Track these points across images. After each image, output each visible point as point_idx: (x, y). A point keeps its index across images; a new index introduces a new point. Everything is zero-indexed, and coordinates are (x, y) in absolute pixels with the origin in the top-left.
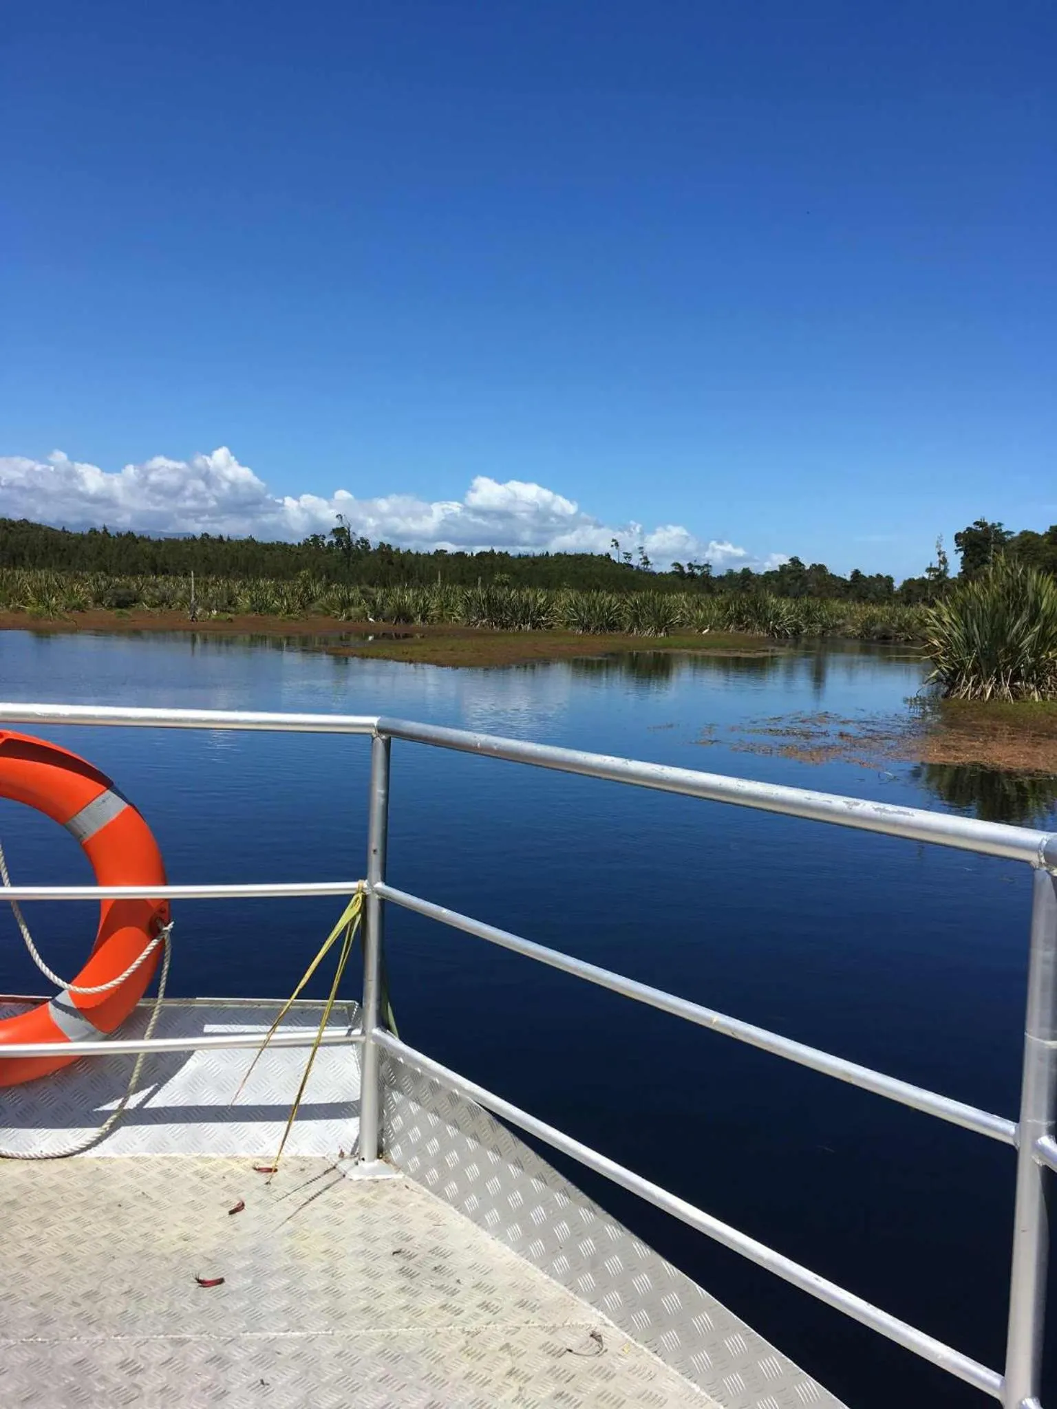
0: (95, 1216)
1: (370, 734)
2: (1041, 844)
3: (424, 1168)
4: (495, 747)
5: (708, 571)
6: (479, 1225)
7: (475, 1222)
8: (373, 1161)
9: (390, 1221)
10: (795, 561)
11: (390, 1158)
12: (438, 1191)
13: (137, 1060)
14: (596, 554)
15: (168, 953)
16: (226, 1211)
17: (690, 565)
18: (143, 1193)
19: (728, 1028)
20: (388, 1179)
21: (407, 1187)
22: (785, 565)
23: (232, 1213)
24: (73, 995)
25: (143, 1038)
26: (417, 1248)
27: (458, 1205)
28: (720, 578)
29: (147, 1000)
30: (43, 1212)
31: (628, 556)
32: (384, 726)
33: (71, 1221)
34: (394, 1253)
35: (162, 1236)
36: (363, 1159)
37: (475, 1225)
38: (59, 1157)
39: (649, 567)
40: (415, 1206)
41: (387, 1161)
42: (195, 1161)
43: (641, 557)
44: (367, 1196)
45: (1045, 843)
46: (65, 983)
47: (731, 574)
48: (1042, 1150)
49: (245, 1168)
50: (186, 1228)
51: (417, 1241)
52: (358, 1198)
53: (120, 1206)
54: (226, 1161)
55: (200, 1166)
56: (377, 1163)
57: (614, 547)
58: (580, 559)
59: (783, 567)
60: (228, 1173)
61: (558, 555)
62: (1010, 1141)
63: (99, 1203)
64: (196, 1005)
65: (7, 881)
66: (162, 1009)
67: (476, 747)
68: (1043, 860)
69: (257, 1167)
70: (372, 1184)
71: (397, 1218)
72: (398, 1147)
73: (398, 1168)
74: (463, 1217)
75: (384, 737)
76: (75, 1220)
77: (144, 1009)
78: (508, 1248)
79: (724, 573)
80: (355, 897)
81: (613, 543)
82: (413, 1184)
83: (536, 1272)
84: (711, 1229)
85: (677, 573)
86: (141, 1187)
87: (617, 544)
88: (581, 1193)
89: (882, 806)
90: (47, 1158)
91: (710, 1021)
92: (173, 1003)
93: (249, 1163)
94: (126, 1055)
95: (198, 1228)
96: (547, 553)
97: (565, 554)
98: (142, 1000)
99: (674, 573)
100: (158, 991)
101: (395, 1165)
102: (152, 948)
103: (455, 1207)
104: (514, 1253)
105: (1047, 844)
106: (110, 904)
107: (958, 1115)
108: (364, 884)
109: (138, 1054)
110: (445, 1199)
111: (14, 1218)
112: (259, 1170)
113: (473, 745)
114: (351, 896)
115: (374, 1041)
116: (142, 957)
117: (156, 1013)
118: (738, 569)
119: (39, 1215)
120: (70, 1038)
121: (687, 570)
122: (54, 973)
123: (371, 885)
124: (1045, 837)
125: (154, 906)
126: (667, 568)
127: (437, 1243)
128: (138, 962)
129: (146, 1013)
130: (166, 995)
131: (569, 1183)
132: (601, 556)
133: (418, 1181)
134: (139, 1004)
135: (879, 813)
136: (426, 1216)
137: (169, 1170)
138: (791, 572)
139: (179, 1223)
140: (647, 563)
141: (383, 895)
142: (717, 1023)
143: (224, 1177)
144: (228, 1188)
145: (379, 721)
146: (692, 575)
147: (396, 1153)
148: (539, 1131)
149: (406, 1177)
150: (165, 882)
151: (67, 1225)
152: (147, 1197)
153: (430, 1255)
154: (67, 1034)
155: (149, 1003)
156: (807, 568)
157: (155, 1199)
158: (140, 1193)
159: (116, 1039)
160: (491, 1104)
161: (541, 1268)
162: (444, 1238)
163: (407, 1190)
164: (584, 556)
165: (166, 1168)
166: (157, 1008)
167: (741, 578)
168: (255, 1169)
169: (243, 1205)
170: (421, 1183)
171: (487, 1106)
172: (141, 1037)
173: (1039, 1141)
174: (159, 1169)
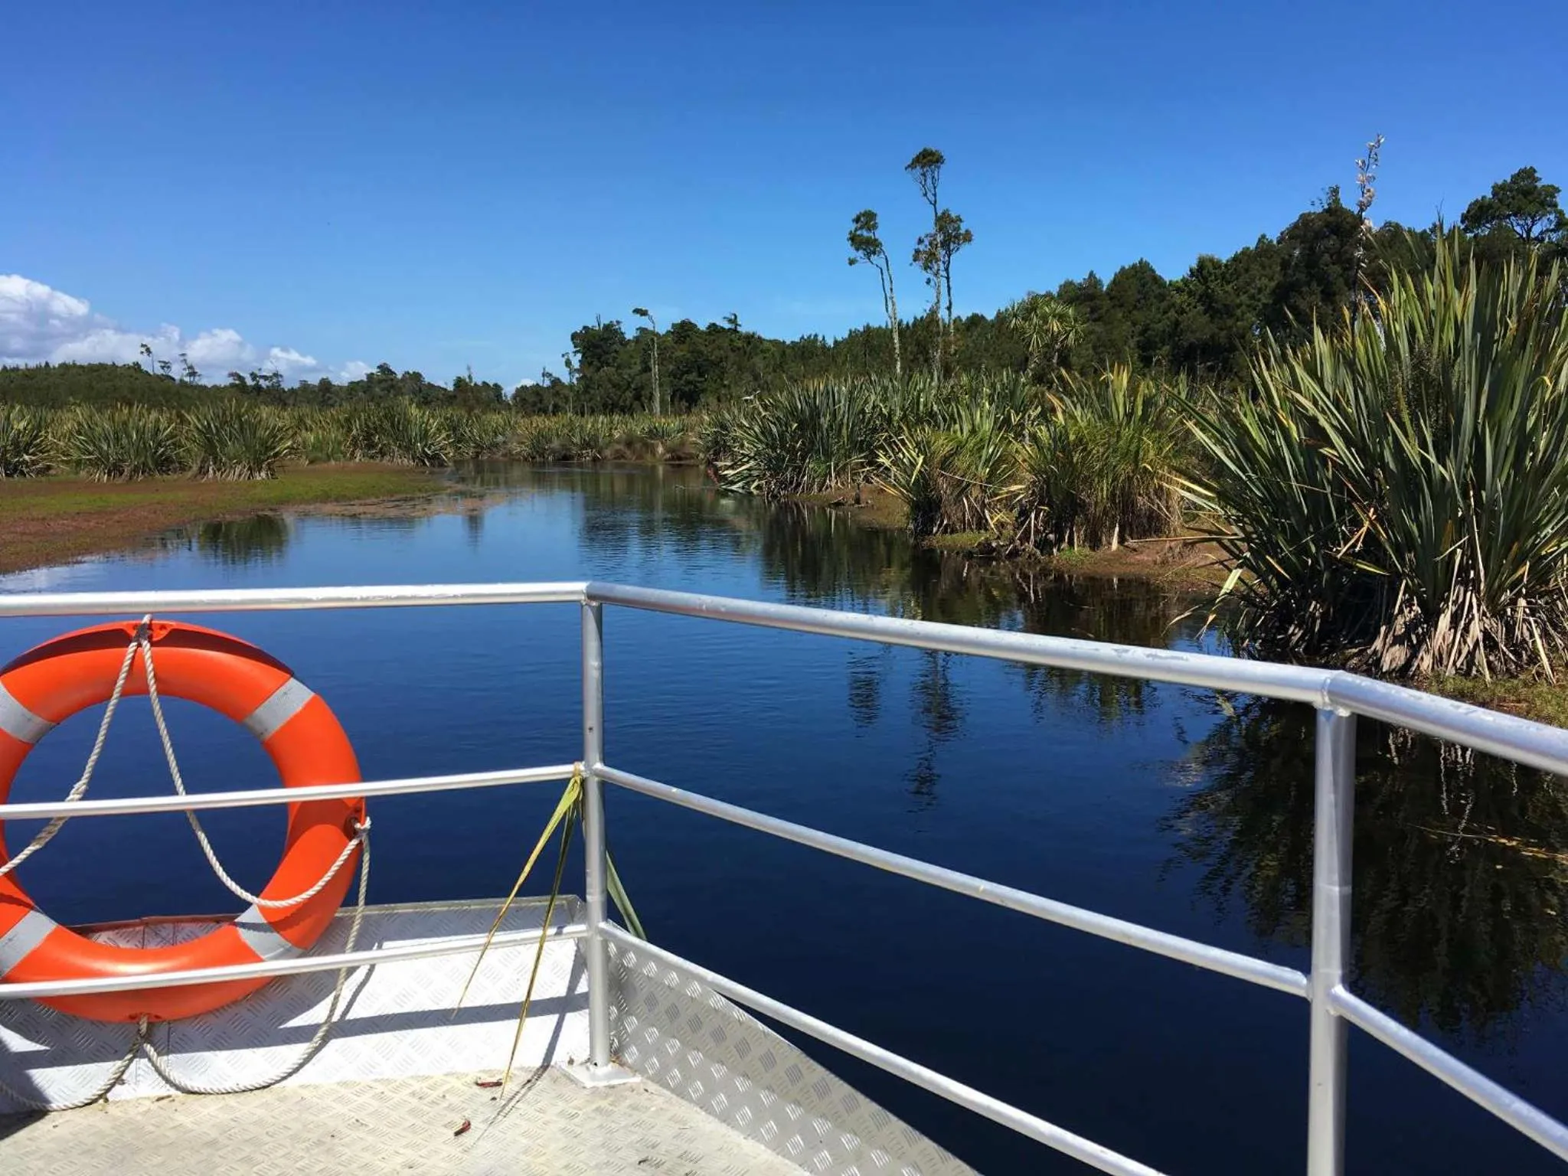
0: (308, 1150)
1: (579, 601)
2: (1325, 681)
3: (665, 1069)
4: (723, 609)
5: (278, 382)
6: (728, 1125)
7: (724, 1121)
8: (607, 1065)
9: (633, 1128)
10: (384, 369)
11: (624, 1059)
12: (680, 1092)
13: (339, 975)
14: (120, 364)
15: (366, 857)
16: (451, 1133)
17: (254, 376)
18: (357, 1121)
19: (997, 896)
20: (624, 1084)
21: (646, 1091)
22: (372, 374)
23: (458, 1133)
24: (263, 910)
25: (344, 952)
26: (664, 1155)
27: (704, 1105)
28: (292, 390)
29: (344, 909)
30: (248, 1150)
31: (166, 365)
32: (595, 592)
33: (281, 1157)
34: (640, 1162)
35: (383, 1165)
36: (596, 1064)
37: (724, 1125)
38: (257, 1089)
39: (197, 378)
40: (657, 1110)
41: (622, 1064)
42: (411, 1082)
43: (186, 366)
44: (604, 1104)
45: (1329, 681)
46: (254, 898)
47: (305, 386)
48: (1336, 999)
49: (468, 1085)
50: (410, 1155)
51: (663, 1148)
52: (594, 1106)
53: (333, 1136)
54: (444, 1078)
55: (416, 1086)
56: (611, 1067)
57: (145, 354)
58: (97, 371)
59: (370, 376)
60: (448, 1091)
61: (64, 366)
62: (1302, 993)
63: (310, 1136)
64: (400, 911)
65: (180, 788)
66: (365, 918)
67: (701, 610)
68: (1327, 699)
69: (479, 1082)
70: (608, 1090)
71: (638, 1124)
72: (634, 1049)
73: (636, 1070)
74: (711, 1118)
75: (594, 604)
76: (284, 1156)
77: (341, 919)
78: (763, 1147)
79: (296, 386)
80: (572, 781)
81: (143, 349)
82: (653, 1087)
83: (795, 1169)
84: (988, 1108)
85: (236, 385)
86: (353, 1114)
87: (148, 351)
88: (841, 1082)
89: (1153, 651)
90: (244, 1091)
91: (976, 889)
92: (375, 910)
93: (471, 1079)
94: (325, 971)
95: (423, 1152)
96: (47, 364)
97: (74, 364)
98: (340, 909)
99: (232, 385)
100: (357, 899)
101: (629, 1067)
102: (349, 852)
103: (701, 1108)
104: (769, 1151)
105: (1331, 683)
106: (298, 806)
107: (1244, 969)
108: (581, 766)
109: (339, 970)
110: (690, 1100)
111: (217, 1160)
112: (483, 1085)
113: (698, 608)
114: (568, 780)
115: (601, 936)
116: (339, 862)
117: (357, 922)
118: (314, 380)
119: (244, 1154)
120: (263, 957)
121: (249, 382)
122: (242, 888)
123: (588, 767)
124: (1328, 676)
125: (350, 805)
126: (223, 380)
127: (685, 1147)
128: (334, 868)
129: (345, 924)
130: (366, 904)
131: (828, 1072)
132: (127, 367)
133: (657, 1083)
134: (337, 915)
135: (1150, 659)
136: (670, 1120)
137: (383, 1093)
138: (380, 381)
139: (401, 1151)
140: (193, 374)
141: (603, 777)
142: (984, 891)
143: (444, 1096)
144: (451, 1108)
145: (587, 587)
146: (258, 388)
147: (632, 1055)
148: (793, 1020)
149: (645, 1080)
150: (365, 778)
151: (276, 1162)
152: (362, 1124)
153: (679, 1161)
154: (258, 953)
155: (346, 912)
156: (399, 376)
157: (371, 1126)
158: (354, 1120)
159: (313, 955)
160: (739, 995)
161: (800, 1166)
162: (692, 1142)
163: (646, 1093)
164: (102, 367)
165: (379, 1091)
166: (357, 917)
167: (320, 390)
168: (477, 1084)
169: (469, 1124)
170: (661, 1086)
171: (731, 997)
172: (342, 950)
173: (1333, 990)
174: (372, 1093)
